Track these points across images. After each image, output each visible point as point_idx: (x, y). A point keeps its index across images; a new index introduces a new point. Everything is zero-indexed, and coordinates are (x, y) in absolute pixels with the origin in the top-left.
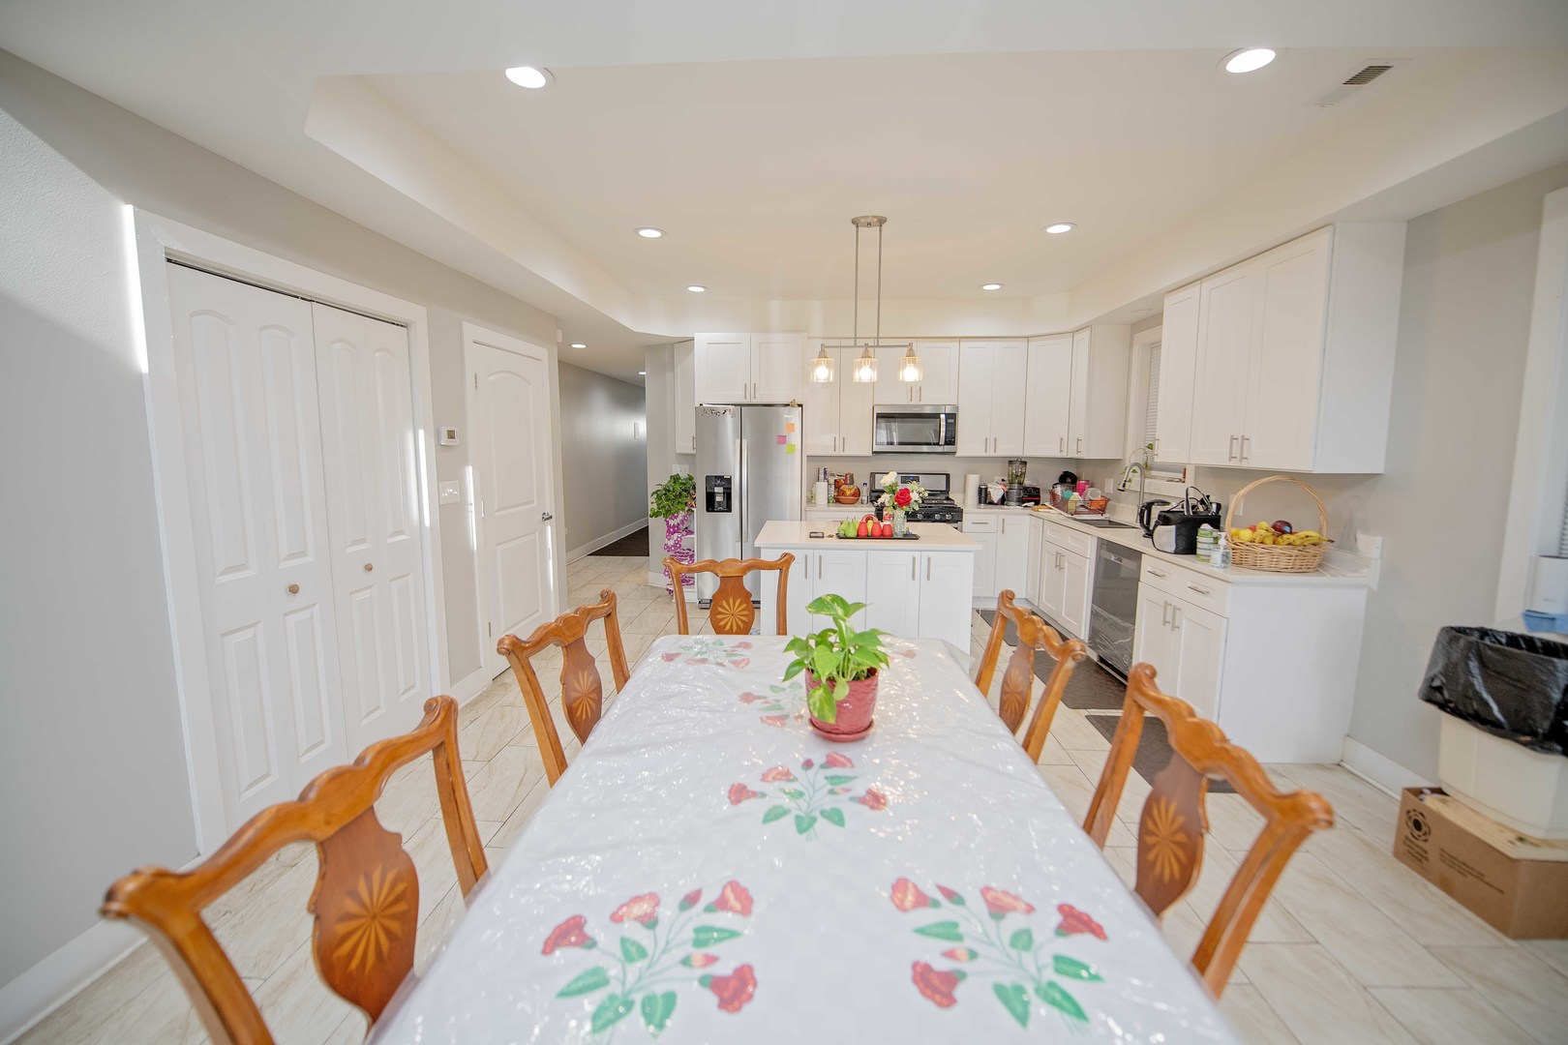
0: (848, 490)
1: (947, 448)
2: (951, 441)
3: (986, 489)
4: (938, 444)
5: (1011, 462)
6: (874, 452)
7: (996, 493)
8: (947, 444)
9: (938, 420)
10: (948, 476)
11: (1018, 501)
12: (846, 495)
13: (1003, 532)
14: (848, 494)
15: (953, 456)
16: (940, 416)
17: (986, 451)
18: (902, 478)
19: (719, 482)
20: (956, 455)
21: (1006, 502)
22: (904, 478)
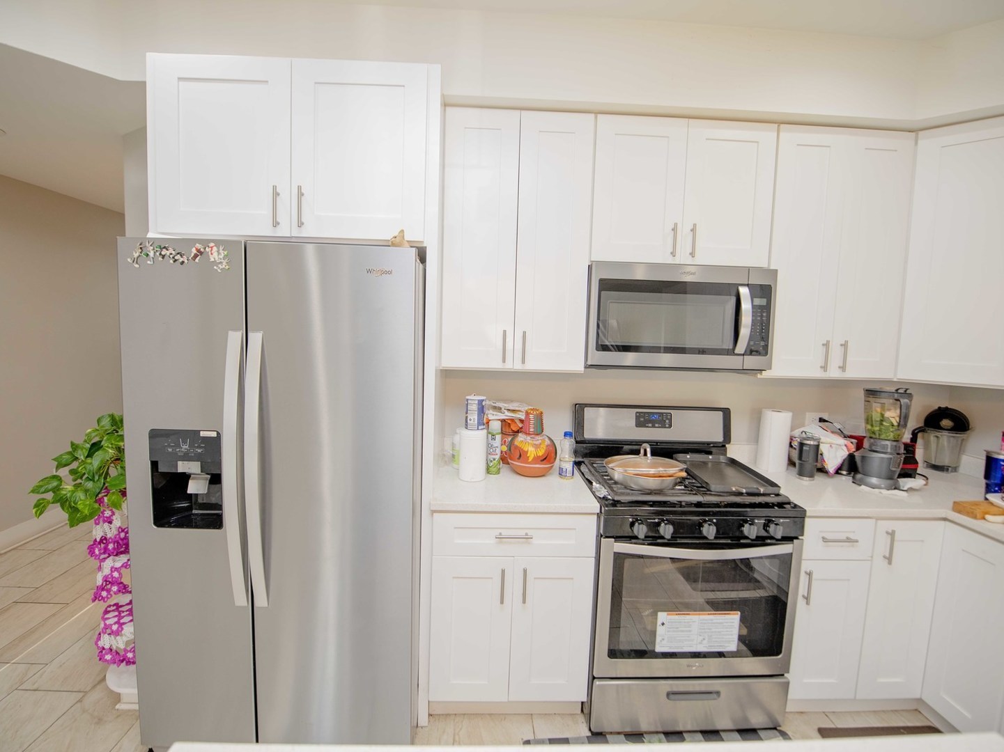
0: (530, 446)
1: (751, 362)
2: (761, 345)
3: (817, 447)
4: (731, 352)
5: (872, 393)
6: (588, 367)
7: (835, 452)
8: (751, 351)
9: (733, 299)
10: (726, 413)
11: (890, 478)
12: (526, 461)
13: (889, 559)
14: (530, 459)
15: (759, 376)
16: (744, 291)
17: (824, 368)
18: (638, 416)
19: (185, 447)
20: (765, 374)
21: (859, 476)
22: (644, 417)
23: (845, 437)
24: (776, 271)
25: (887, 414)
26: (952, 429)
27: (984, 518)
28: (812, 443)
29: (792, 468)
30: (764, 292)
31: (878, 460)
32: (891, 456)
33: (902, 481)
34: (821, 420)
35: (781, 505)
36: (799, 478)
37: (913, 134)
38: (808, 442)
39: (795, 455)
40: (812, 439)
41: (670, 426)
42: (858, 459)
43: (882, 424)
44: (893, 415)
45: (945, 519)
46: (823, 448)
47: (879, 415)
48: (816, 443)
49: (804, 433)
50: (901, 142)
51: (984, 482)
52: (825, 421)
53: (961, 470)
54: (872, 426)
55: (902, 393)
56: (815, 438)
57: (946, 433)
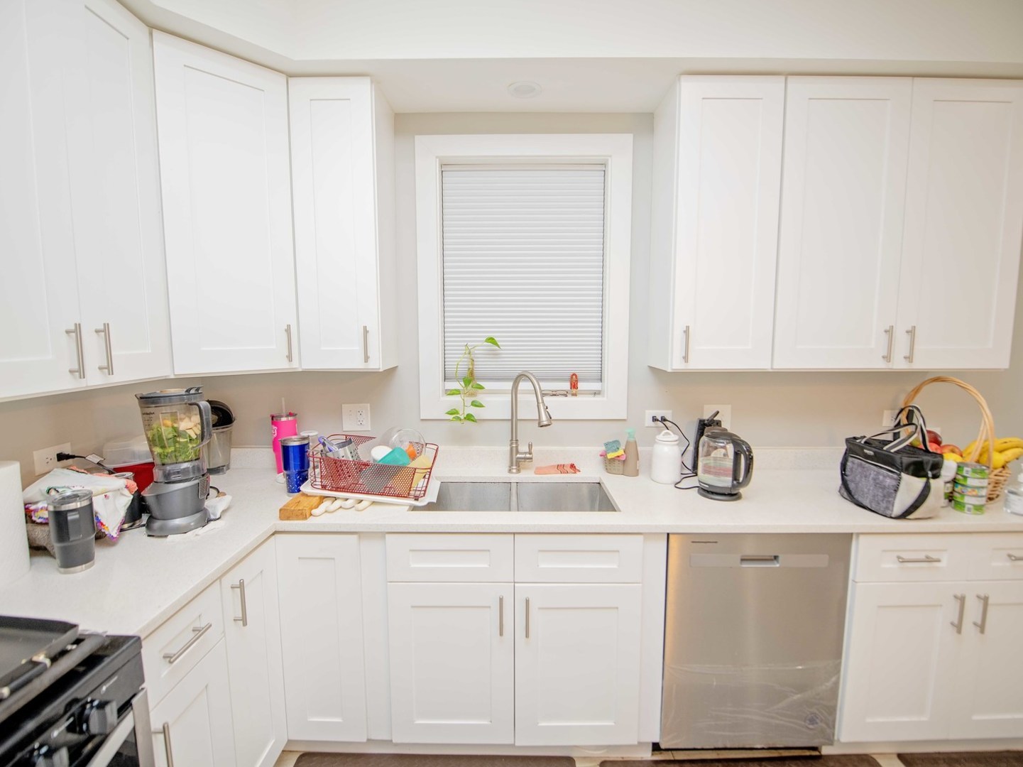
13: (243, 619)
21: (157, 524)
23: (111, 473)
25: (182, 426)
26: (219, 424)
27: (311, 515)
28: (79, 505)
29: (42, 561)
31: (180, 493)
32: (197, 481)
34: (61, 457)
36: (65, 573)
38: (72, 506)
39: (45, 536)
40: (75, 497)
42: (148, 499)
43: (176, 442)
44: (189, 426)
45: (275, 533)
47: (170, 429)
48: (85, 503)
49: (53, 493)
52: (68, 457)
54: (163, 447)
55: (195, 394)
56: (80, 494)
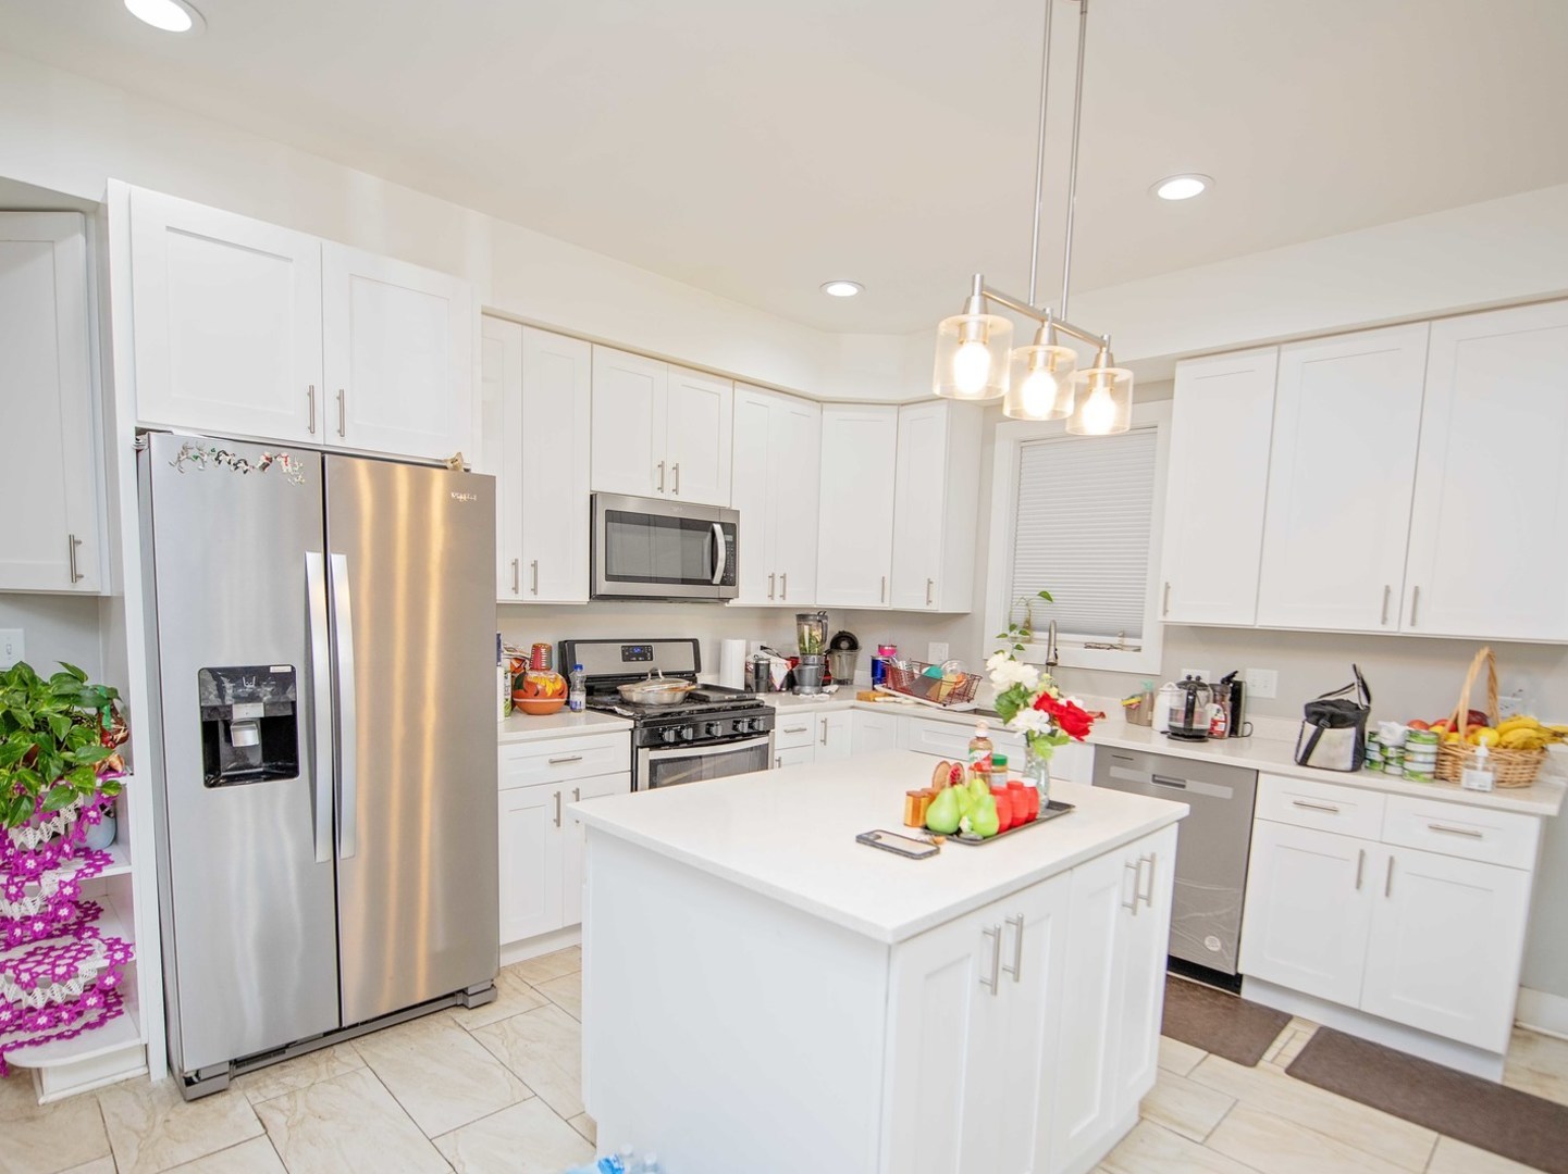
1: (725, 591)
2: (729, 580)
3: (769, 665)
4: (709, 583)
5: (802, 618)
6: (595, 597)
7: (779, 671)
8: (723, 582)
9: (710, 534)
10: (695, 642)
11: (817, 685)
12: (545, 696)
13: (824, 741)
14: (550, 693)
15: (726, 605)
16: (718, 528)
17: (771, 596)
18: (624, 650)
19: (250, 687)
20: (732, 603)
21: (797, 688)
22: (628, 651)
23: (783, 658)
24: (738, 512)
25: (814, 633)
26: (849, 649)
27: (874, 701)
28: (765, 662)
30: (731, 529)
31: (810, 672)
32: (816, 670)
33: (824, 688)
34: (762, 648)
35: (758, 706)
37: (819, 405)
38: (760, 664)
39: (751, 677)
40: (763, 659)
41: (652, 659)
42: (796, 674)
43: (810, 642)
44: (817, 634)
45: (853, 707)
46: (772, 668)
47: (808, 635)
48: (767, 662)
49: (757, 656)
50: (813, 409)
51: (871, 679)
52: (765, 648)
53: (855, 682)
54: (803, 645)
55: (822, 616)
57: (844, 652)
